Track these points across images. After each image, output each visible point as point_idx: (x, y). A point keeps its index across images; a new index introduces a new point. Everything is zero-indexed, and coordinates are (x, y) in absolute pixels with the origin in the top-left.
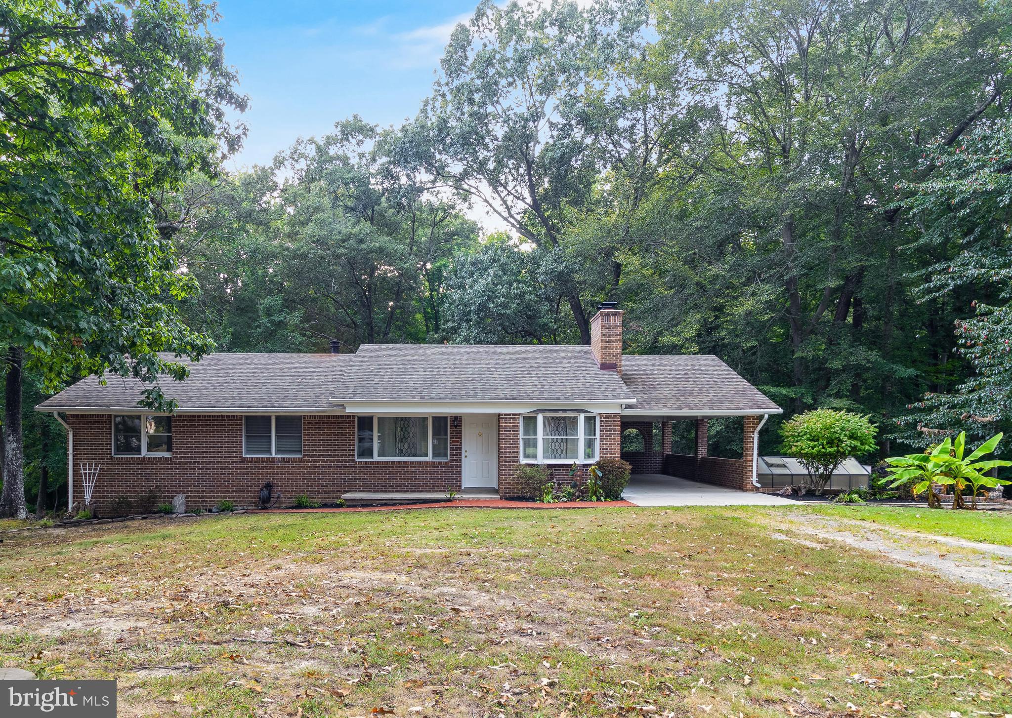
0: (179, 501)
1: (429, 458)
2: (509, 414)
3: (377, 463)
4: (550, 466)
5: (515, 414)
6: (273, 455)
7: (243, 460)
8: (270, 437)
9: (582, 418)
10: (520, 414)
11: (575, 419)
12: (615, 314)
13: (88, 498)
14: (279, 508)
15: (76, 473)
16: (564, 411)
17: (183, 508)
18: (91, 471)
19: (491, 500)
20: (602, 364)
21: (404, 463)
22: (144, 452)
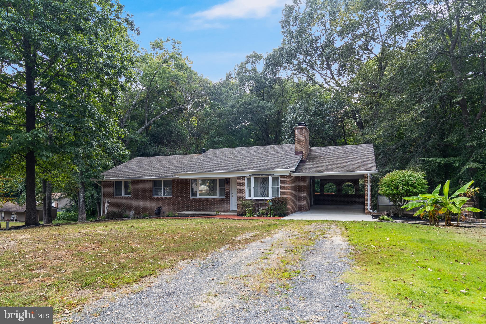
0: (132, 213)
1: (217, 197)
2: (240, 177)
3: (198, 199)
4: (256, 200)
5: (243, 177)
6: (163, 196)
7: (153, 198)
8: (161, 189)
9: (270, 178)
10: (245, 177)
11: (267, 179)
12: (301, 128)
13: (106, 211)
14: (164, 217)
15: (104, 202)
16: (262, 175)
17: (133, 216)
18: (107, 201)
19: (233, 215)
20: (296, 152)
21: (207, 199)
22: (123, 195)
